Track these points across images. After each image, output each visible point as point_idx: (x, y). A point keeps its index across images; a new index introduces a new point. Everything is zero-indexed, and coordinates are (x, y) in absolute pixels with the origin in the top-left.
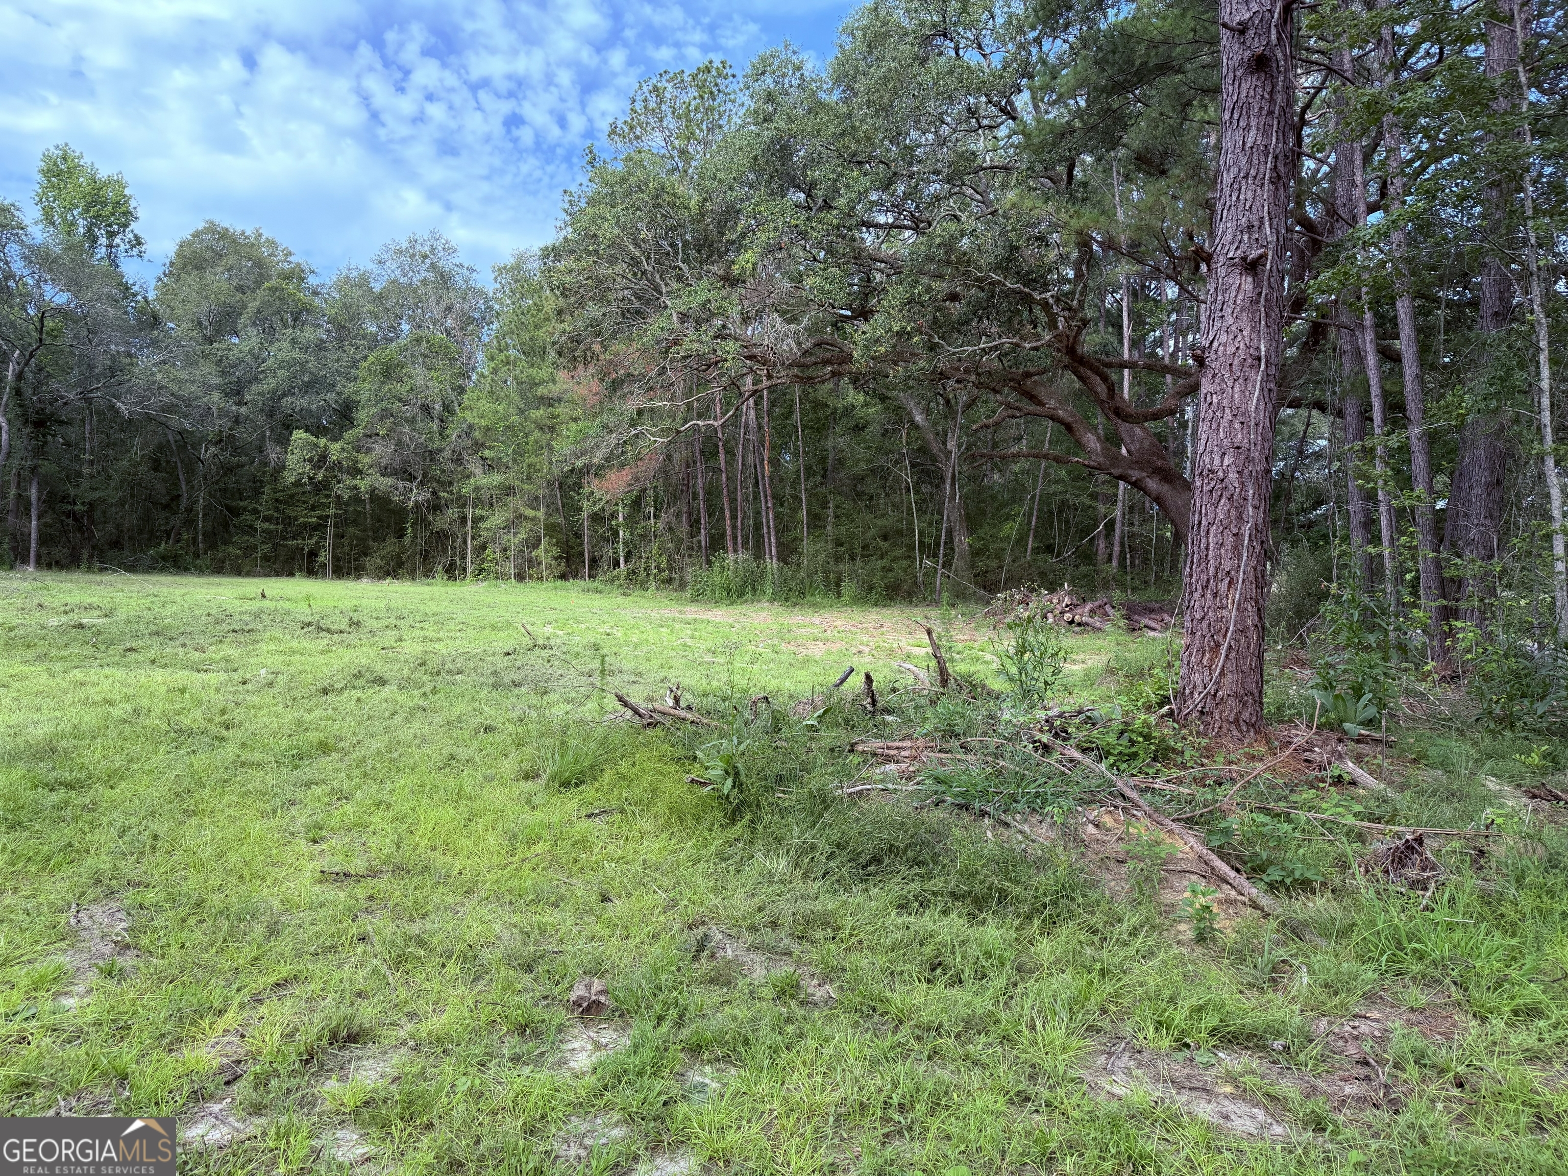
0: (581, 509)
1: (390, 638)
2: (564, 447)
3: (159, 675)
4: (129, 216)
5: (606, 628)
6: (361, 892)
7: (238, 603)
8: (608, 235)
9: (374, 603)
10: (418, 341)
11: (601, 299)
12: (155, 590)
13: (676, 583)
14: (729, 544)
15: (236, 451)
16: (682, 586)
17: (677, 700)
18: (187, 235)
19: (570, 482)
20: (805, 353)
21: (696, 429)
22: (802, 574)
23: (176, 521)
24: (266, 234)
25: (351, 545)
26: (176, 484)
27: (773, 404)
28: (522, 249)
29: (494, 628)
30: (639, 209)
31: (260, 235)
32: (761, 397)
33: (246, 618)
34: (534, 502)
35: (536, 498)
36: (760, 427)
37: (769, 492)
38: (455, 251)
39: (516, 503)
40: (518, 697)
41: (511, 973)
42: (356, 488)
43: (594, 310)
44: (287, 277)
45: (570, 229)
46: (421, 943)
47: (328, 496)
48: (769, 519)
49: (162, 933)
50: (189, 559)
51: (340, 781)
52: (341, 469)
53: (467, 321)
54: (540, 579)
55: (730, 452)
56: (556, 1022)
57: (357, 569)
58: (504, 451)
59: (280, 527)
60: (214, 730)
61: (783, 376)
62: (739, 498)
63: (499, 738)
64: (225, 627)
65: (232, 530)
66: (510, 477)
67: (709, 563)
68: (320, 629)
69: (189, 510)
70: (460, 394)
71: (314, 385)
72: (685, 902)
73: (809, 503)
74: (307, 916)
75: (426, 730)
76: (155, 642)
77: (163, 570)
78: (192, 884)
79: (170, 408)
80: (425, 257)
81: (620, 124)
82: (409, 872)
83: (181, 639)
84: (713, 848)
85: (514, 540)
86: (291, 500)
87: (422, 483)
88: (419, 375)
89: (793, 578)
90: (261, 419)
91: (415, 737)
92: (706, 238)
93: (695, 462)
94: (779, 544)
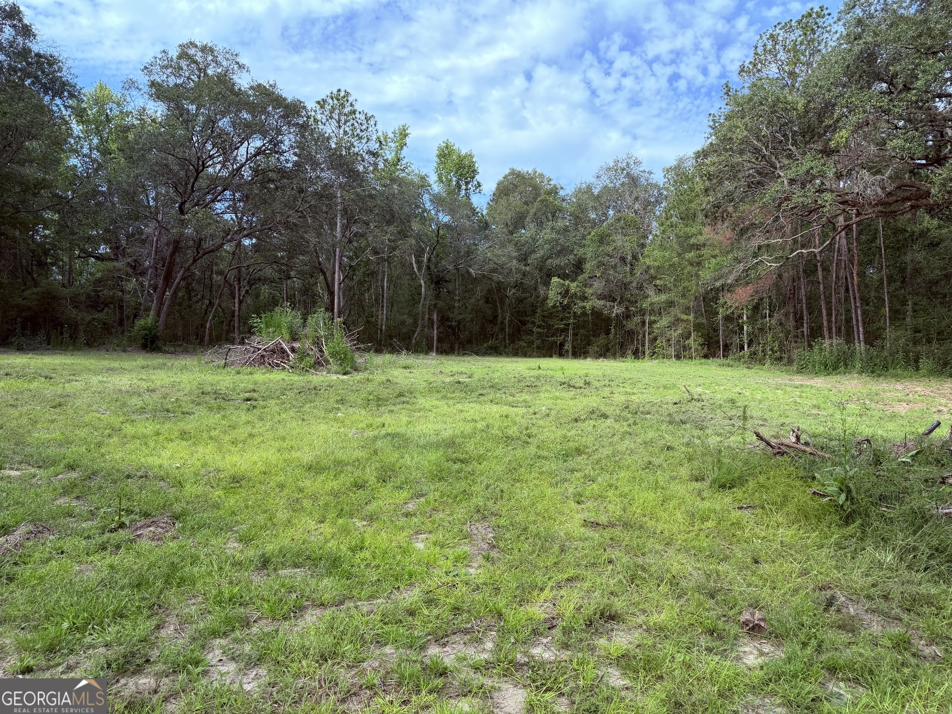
0: (718, 313)
1: (606, 392)
2: (706, 275)
3: (495, 408)
4: (475, 172)
5: (738, 389)
6: (607, 534)
7: (527, 371)
8: (740, 137)
9: (596, 373)
10: (619, 220)
11: (734, 177)
12: (488, 364)
13: (785, 360)
14: (826, 333)
15: (524, 291)
16: (790, 362)
17: (798, 438)
18: (500, 178)
19: (710, 296)
20: (889, 194)
21: (800, 255)
22: (886, 353)
23: (496, 329)
24: (539, 171)
25: (581, 339)
26: (496, 310)
27: (860, 233)
28: (681, 155)
29: (665, 387)
30: (761, 116)
31: (536, 172)
32: (851, 230)
33: (532, 379)
34: (687, 310)
35: (688, 308)
36: (849, 250)
37: (857, 295)
38: (641, 163)
39: (676, 311)
40: (685, 430)
41: (702, 597)
42: (584, 307)
43: (728, 186)
44: (549, 193)
45: (713, 137)
46: (644, 569)
47: (569, 313)
48: (857, 315)
49: (509, 542)
50: (502, 348)
51: (588, 470)
52: (576, 297)
53: (647, 204)
54: (691, 358)
55: (826, 270)
56: (732, 632)
57: (584, 353)
58: (667, 280)
59: (545, 330)
60: (524, 438)
61: (870, 213)
62: (833, 301)
63: (676, 454)
64: (523, 384)
65: (522, 333)
66: (671, 296)
67: (810, 346)
68: (570, 386)
69: (502, 323)
70: (643, 248)
71: (563, 251)
72: (815, 572)
73: (891, 302)
74: (581, 544)
75: (632, 446)
76: (492, 391)
77: (490, 354)
78: (520, 517)
79: (494, 270)
80: (623, 169)
81: (746, 64)
82: (632, 527)
83: (503, 390)
84: (833, 540)
85: (674, 334)
86: (551, 315)
87: (620, 303)
88: (619, 240)
89: (877, 357)
90: (536, 273)
91: (627, 449)
92: (809, 127)
93: (799, 278)
94: (866, 333)
